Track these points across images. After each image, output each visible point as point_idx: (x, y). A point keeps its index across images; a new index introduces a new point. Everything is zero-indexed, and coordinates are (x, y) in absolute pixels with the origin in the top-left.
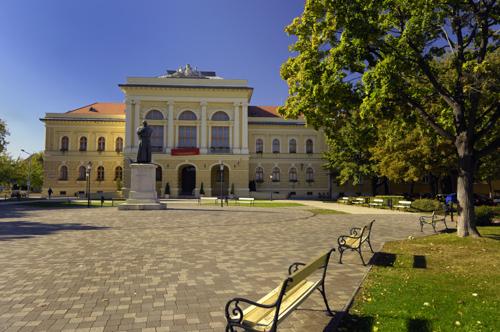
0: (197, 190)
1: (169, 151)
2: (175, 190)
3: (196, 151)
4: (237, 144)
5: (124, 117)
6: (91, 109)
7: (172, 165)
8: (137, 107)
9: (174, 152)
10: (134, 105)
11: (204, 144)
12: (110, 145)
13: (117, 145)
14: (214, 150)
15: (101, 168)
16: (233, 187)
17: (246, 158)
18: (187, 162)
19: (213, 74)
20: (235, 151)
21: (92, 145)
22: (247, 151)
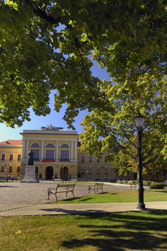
0: (54, 177)
1: (41, 160)
2: (44, 177)
3: (53, 160)
4: (72, 158)
5: (22, 146)
6: (7, 143)
7: (43, 166)
8: (28, 142)
9: (44, 161)
10: (26, 141)
11: (57, 158)
12: (15, 157)
13: (18, 157)
14: (61, 160)
15: (11, 167)
16: (70, 176)
17: (77, 164)
18: (49, 165)
19: (62, 128)
20: (71, 161)
21: (7, 157)
22: (77, 161)
